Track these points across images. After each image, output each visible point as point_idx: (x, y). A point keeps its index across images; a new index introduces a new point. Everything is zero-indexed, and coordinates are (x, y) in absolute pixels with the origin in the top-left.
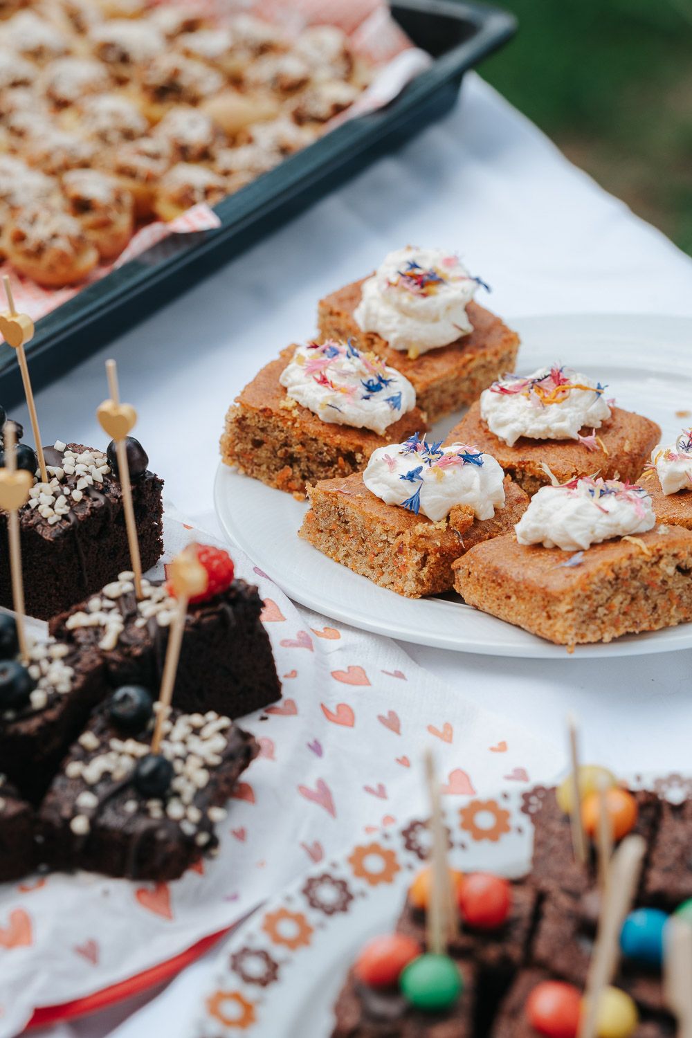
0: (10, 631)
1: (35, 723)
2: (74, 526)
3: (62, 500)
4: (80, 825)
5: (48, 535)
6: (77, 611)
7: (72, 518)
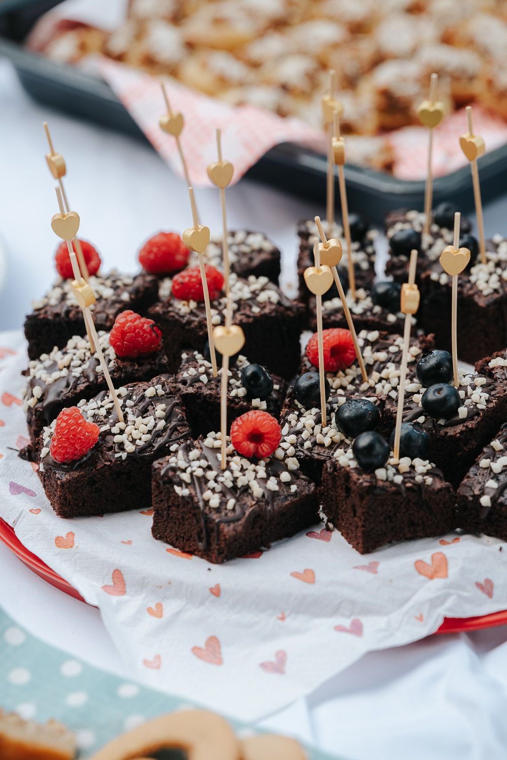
0: (447, 364)
1: (460, 428)
2: (502, 297)
3: (495, 278)
4: (485, 501)
5: (482, 302)
6: (497, 356)
7: (501, 292)
